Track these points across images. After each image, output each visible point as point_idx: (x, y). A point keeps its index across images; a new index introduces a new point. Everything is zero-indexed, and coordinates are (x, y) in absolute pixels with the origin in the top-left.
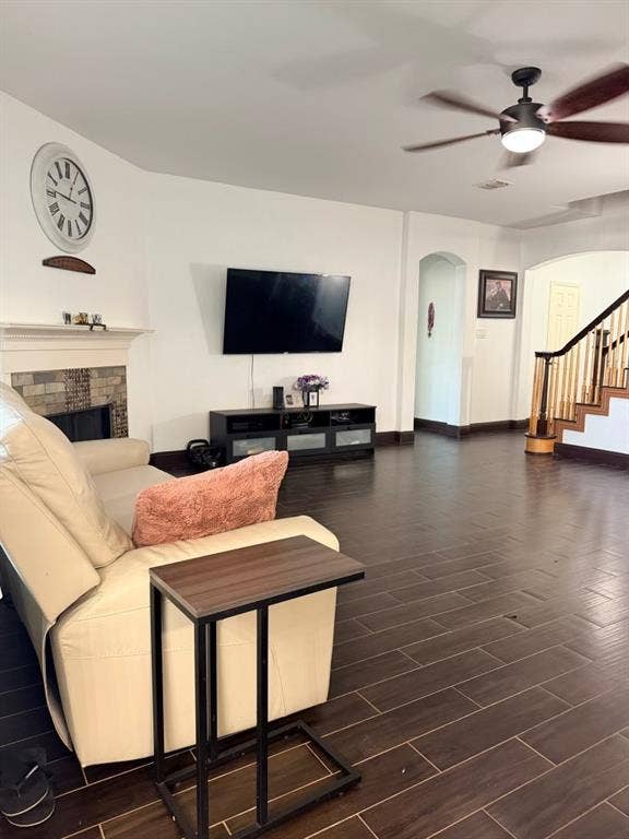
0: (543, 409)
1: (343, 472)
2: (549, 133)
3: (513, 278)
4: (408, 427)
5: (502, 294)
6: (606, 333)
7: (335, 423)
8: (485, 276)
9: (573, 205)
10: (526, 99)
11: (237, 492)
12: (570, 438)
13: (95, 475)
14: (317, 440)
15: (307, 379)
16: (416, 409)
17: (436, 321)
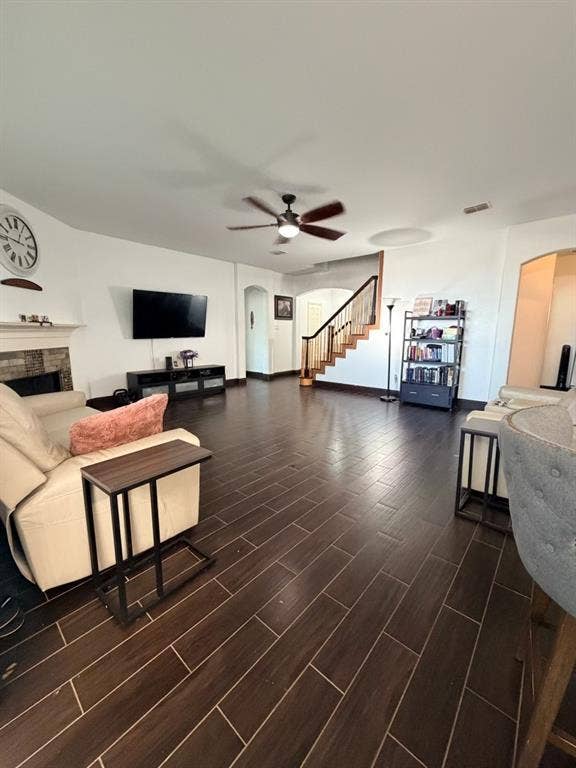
0: (307, 364)
1: (209, 402)
2: (301, 229)
3: (290, 299)
4: (243, 376)
5: (285, 308)
6: (333, 328)
7: (203, 376)
8: (278, 298)
9: (317, 265)
10: (289, 211)
11: (137, 419)
12: (319, 377)
13: (41, 416)
14: (193, 386)
15: (186, 352)
16: (247, 367)
17: (255, 320)
